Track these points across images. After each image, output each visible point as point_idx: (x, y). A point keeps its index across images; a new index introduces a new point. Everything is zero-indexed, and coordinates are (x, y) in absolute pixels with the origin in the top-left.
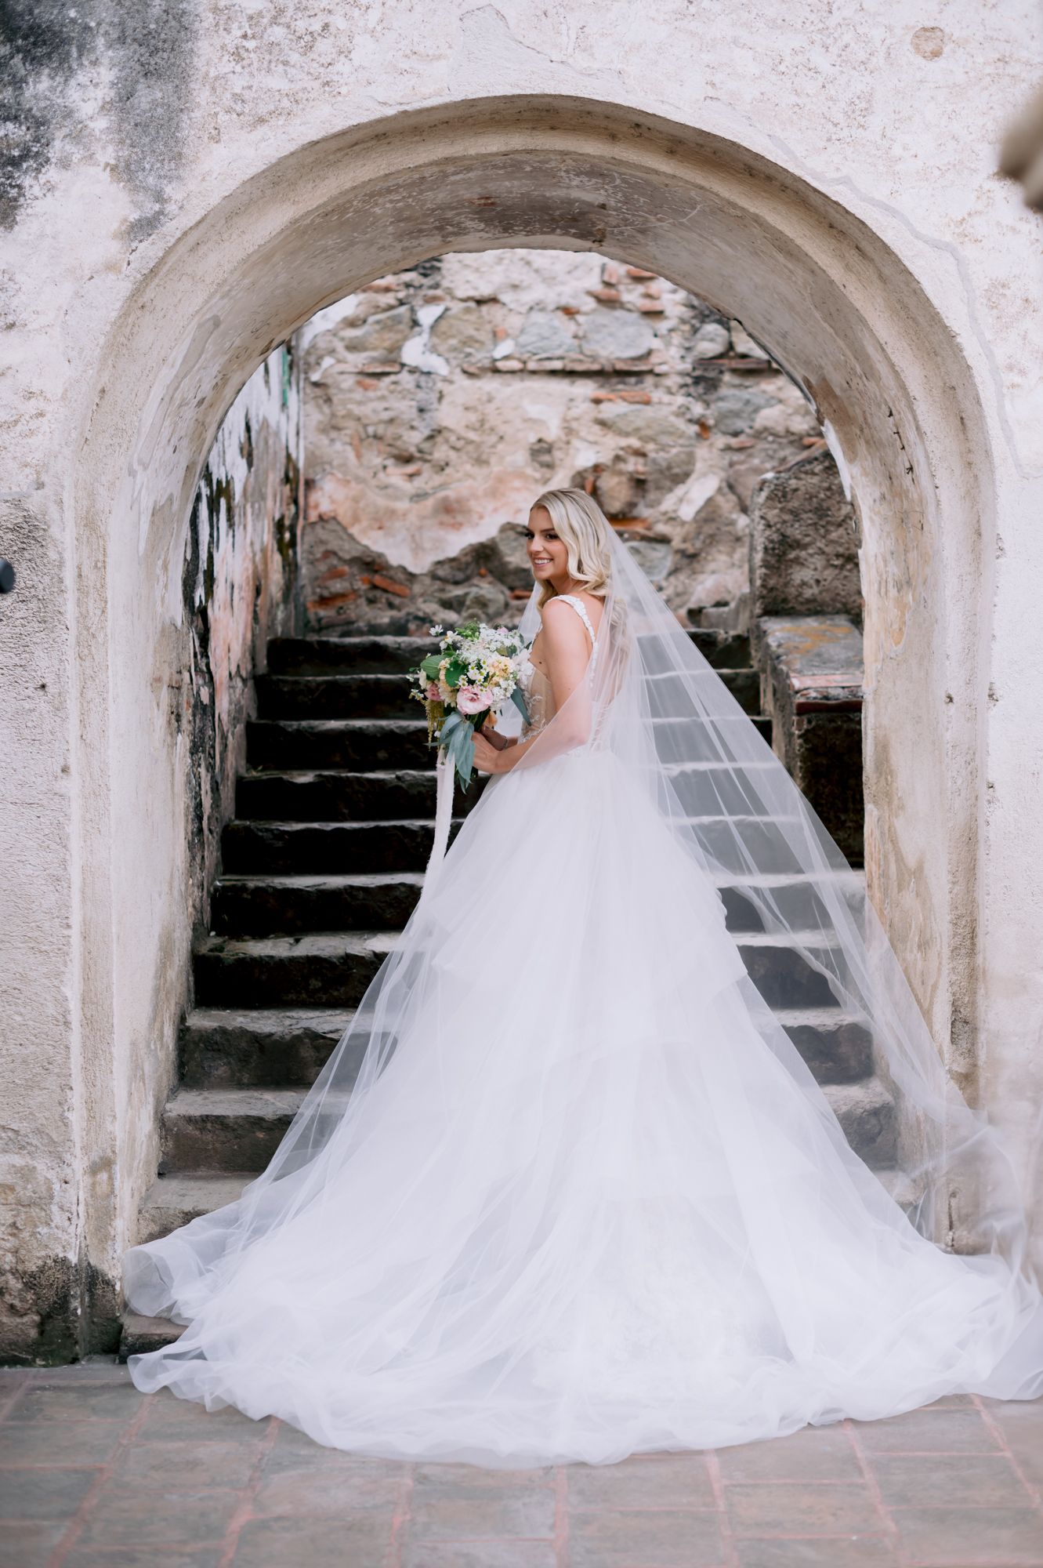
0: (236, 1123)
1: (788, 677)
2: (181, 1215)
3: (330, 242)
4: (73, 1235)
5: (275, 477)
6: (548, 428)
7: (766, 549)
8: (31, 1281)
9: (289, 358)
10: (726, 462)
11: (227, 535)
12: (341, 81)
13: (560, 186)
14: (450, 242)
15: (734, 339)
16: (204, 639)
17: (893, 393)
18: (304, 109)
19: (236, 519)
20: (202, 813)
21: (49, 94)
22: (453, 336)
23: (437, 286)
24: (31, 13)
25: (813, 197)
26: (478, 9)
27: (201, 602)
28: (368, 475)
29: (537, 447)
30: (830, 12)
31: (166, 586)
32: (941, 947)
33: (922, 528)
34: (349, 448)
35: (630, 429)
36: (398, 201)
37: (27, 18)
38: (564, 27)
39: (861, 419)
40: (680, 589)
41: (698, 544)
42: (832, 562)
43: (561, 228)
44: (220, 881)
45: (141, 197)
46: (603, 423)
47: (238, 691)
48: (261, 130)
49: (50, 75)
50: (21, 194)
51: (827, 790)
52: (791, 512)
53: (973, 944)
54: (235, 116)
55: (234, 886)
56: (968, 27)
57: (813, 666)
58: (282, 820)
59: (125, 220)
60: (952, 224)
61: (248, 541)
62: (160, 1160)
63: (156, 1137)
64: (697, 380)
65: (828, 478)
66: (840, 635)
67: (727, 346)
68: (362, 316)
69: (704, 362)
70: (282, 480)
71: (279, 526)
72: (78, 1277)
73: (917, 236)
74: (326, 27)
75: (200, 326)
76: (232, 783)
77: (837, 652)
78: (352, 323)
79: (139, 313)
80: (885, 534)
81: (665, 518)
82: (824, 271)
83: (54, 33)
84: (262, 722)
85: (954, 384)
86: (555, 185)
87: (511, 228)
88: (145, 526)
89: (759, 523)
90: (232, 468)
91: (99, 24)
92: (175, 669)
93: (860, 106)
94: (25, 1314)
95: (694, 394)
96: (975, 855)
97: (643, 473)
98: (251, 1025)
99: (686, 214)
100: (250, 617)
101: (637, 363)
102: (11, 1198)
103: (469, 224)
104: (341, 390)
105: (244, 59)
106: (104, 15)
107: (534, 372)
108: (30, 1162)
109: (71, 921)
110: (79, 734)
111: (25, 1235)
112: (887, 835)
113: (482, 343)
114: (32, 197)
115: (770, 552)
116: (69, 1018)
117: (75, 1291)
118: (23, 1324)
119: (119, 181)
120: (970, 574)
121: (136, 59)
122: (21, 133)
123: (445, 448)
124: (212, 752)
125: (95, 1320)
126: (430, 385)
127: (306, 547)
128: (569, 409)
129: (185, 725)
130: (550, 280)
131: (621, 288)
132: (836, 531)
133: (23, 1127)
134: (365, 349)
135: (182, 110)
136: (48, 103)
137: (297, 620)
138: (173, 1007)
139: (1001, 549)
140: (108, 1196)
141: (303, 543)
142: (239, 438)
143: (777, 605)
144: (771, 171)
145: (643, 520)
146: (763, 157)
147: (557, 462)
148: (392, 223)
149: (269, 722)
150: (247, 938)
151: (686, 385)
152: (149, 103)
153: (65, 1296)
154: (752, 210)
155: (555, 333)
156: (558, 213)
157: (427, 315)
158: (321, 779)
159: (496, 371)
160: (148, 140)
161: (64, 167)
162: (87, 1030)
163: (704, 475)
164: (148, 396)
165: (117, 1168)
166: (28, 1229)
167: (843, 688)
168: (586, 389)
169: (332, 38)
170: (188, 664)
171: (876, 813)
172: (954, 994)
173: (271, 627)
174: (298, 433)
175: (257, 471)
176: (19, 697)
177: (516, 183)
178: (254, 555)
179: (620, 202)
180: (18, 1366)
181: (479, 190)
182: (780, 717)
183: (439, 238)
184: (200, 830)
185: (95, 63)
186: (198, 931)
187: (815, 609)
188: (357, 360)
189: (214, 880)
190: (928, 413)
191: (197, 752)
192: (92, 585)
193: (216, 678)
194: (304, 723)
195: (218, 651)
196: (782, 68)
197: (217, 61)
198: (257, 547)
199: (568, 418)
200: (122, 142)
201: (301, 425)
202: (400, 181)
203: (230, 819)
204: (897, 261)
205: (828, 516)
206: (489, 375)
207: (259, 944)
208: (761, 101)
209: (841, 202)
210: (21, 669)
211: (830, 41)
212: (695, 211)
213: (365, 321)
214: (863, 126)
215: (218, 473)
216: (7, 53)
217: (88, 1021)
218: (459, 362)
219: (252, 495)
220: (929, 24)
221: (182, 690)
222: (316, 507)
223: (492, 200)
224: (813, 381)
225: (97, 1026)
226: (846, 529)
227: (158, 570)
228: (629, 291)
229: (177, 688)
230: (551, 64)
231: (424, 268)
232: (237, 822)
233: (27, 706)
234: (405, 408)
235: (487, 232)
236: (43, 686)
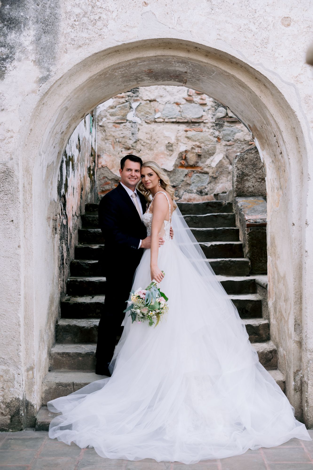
0: (73, 355)
1: (244, 216)
2: (55, 384)
3: (102, 84)
4: (21, 391)
5: (88, 154)
6: (171, 139)
7: (237, 176)
8: (8, 405)
9: (93, 118)
10: (226, 149)
11: (72, 173)
12: (105, 34)
13: (173, 66)
14: (139, 83)
15: (228, 112)
16: (65, 205)
17: (275, 130)
18: (93, 43)
19: (75, 168)
20: (63, 258)
21: (15, 39)
22: (142, 111)
23: (137, 96)
24: (9, 14)
25: (250, 69)
26: (147, 12)
27: (63, 193)
28: (117, 153)
29: (168, 145)
30: (256, 12)
31: (52, 189)
32: (291, 301)
33: (285, 171)
34: (111, 145)
35: (196, 140)
36: (123, 71)
37: (8, 15)
38: (173, 18)
39: (266, 138)
40: (212, 188)
41: (217, 174)
42: (257, 180)
43: (173, 79)
44: (69, 279)
45: (43, 70)
46: (188, 138)
47: (75, 220)
48: (80, 49)
49: (15, 33)
50: (6, 69)
51: (256, 251)
52: (245, 165)
53: (301, 301)
54: (72, 45)
55: (73, 280)
56: (298, 17)
57: (252, 212)
58: (89, 260)
59: (38, 77)
60: (294, 78)
61: (79, 174)
62: (49, 366)
63: (48, 359)
64: (217, 125)
65: (256, 155)
66: (260, 203)
67: (226, 114)
68: (115, 105)
69: (219, 119)
70: (90, 155)
71: (89, 169)
72: (22, 404)
73: (283, 81)
74: (100, 18)
75: (61, 110)
76: (73, 248)
77: (259, 208)
78: (112, 108)
79: (42, 106)
80: (273, 173)
81: (207, 166)
82: (254, 92)
83: (16, 20)
84: (83, 229)
85: (294, 127)
86: (171, 66)
87: (158, 79)
88: (45, 171)
89: (235, 168)
90: (74, 152)
91: (30, 17)
92: (55, 214)
93: (265, 41)
94: (6, 415)
95: (216, 129)
96: (301, 273)
97: (200, 153)
98: (78, 324)
99: (212, 75)
100: (79, 198)
101: (198, 119)
102: (2, 379)
103: (145, 78)
104: (108, 128)
105: (75, 28)
106: (32, 14)
107: (167, 122)
108: (8, 368)
109: (21, 294)
110: (24, 235)
111: (6, 391)
112: (274, 266)
113: (151, 113)
114: (9, 70)
115: (239, 177)
116: (20, 323)
117: (22, 408)
118: (6, 418)
119: (36, 65)
120: (300, 186)
121: (41, 28)
122: (6, 51)
123: (140, 145)
124: (67, 239)
125: (28, 417)
126: (136, 126)
127: (98, 175)
128: (178, 133)
129: (58, 231)
130: (172, 94)
131: (194, 97)
132: (259, 171)
133: (6, 357)
134: (116, 116)
135: (55, 43)
136: (14, 41)
137: (95, 198)
138: (54, 319)
139: (309, 178)
140: (32, 378)
141: (97, 174)
142: (76, 143)
143: (241, 193)
144: (238, 61)
145: (200, 167)
146: (235, 57)
147: (174, 149)
148: (121, 78)
149: (85, 229)
150: (77, 296)
151: (213, 126)
152: (45, 41)
153: (19, 410)
154: (232, 73)
155: (174, 111)
156: (172, 74)
157: (134, 105)
158: (101, 247)
159: (156, 122)
160: (45, 53)
161: (19, 61)
162: (26, 327)
163: (219, 153)
164: (45, 131)
165: (35, 370)
166: (7, 389)
167: (261, 219)
168: (183, 127)
169: (102, 21)
170: (59, 213)
171: (271, 259)
172: (295, 316)
173: (86, 200)
174: (95, 141)
175: (82, 153)
176: (5, 224)
177: (159, 65)
178: (81, 178)
179: (191, 71)
180: (4, 432)
181: (147, 67)
182: (242, 228)
183: (136, 82)
184: (63, 263)
185: (29, 29)
186: (62, 294)
187: (253, 195)
188: (113, 119)
189: (67, 278)
190: (286, 136)
191: (62, 239)
192: (28, 189)
193: (68, 216)
194: (96, 230)
195: (69, 208)
196: (241, 30)
197: (66, 28)
198: (82, 176)
199: (177, 136)
200: (37, 53)
201: (96, 138)
202: (123, 65)
203: (73, 260)
204: (277, 89)
205: (256, 166)
206: (154, 123)
207: (81, 298)
208: (234, 40)
209: (259, 71)
210: (6, 215)
211: (256, 21)
212: (214, 74)
213: (116, 107)
214: (266, 47)
215: (69, 154)
216: (2, 26)
217: (26, 324)
218: (144, 119)
219: (80, 160)
220: (287, 16)
221: (57, 221)
222: (101, 163)
223: (152, 70)
224: (251, 126)
225: (29, 325)
226: (262, 170)
227: (49, 184)
228: (196, 98)
229: (55, 220)
230: (169, 29)
231: (134, 91)
232: (75, 260)
233: (7, 227)
234: (128, 133)
235: (150, 80)
236: (12, 221)
